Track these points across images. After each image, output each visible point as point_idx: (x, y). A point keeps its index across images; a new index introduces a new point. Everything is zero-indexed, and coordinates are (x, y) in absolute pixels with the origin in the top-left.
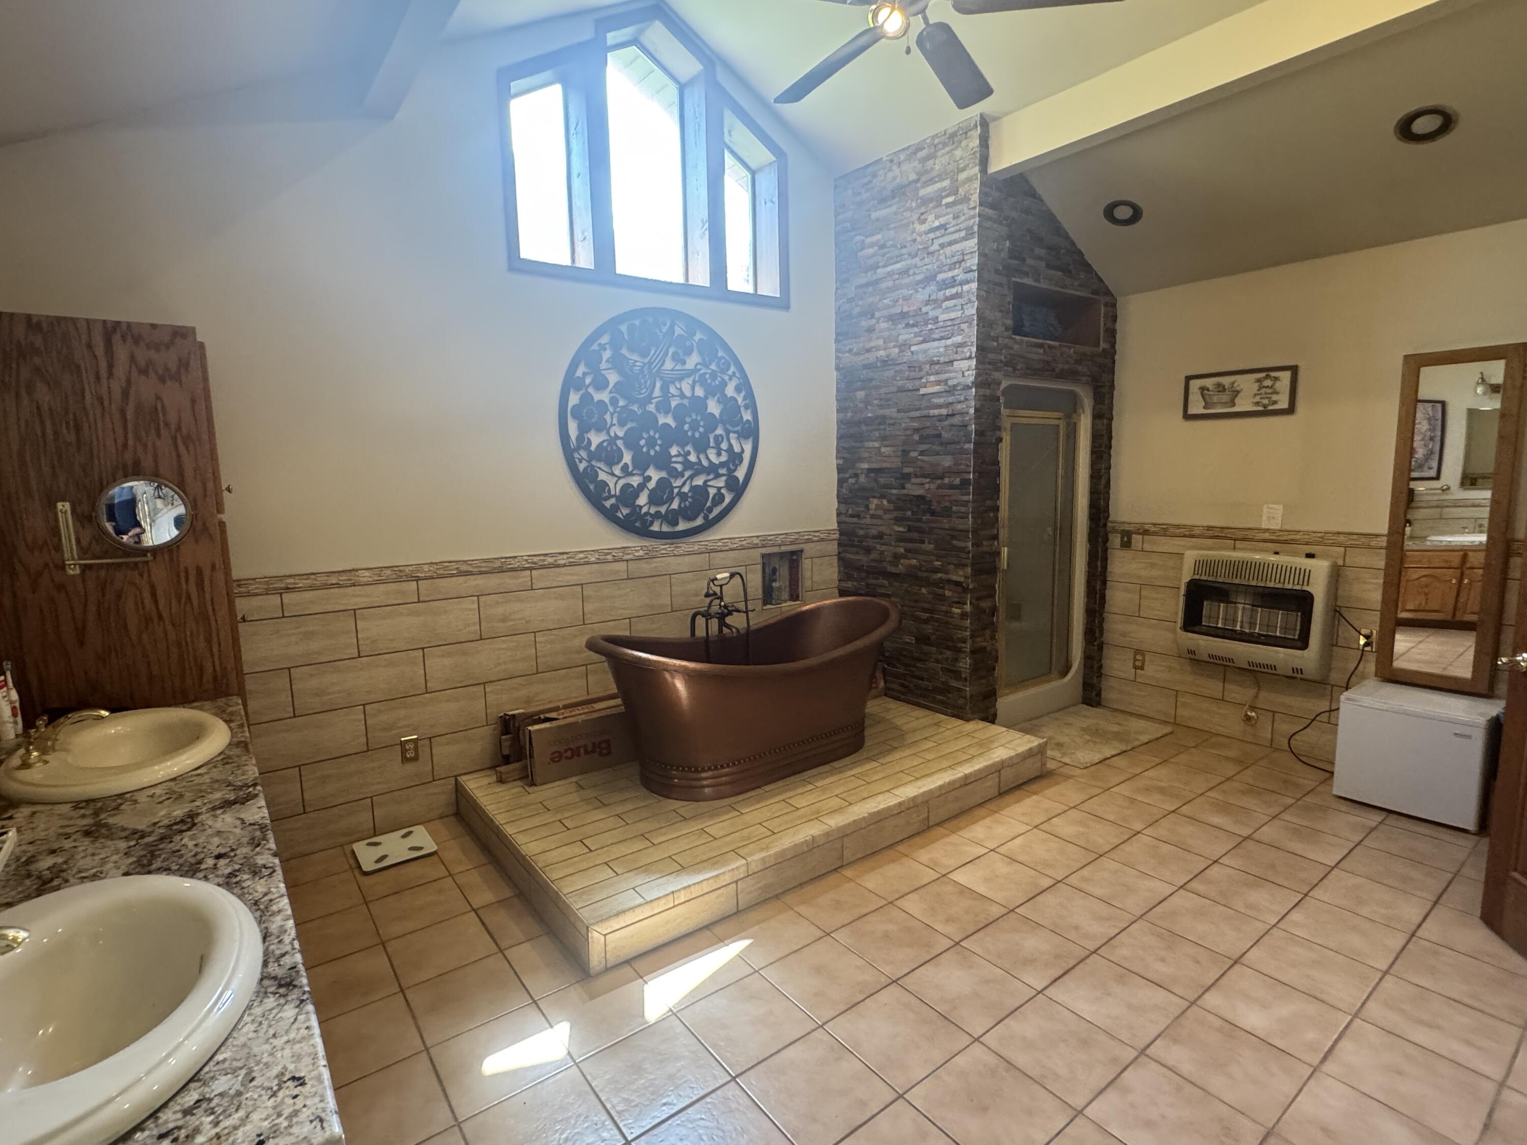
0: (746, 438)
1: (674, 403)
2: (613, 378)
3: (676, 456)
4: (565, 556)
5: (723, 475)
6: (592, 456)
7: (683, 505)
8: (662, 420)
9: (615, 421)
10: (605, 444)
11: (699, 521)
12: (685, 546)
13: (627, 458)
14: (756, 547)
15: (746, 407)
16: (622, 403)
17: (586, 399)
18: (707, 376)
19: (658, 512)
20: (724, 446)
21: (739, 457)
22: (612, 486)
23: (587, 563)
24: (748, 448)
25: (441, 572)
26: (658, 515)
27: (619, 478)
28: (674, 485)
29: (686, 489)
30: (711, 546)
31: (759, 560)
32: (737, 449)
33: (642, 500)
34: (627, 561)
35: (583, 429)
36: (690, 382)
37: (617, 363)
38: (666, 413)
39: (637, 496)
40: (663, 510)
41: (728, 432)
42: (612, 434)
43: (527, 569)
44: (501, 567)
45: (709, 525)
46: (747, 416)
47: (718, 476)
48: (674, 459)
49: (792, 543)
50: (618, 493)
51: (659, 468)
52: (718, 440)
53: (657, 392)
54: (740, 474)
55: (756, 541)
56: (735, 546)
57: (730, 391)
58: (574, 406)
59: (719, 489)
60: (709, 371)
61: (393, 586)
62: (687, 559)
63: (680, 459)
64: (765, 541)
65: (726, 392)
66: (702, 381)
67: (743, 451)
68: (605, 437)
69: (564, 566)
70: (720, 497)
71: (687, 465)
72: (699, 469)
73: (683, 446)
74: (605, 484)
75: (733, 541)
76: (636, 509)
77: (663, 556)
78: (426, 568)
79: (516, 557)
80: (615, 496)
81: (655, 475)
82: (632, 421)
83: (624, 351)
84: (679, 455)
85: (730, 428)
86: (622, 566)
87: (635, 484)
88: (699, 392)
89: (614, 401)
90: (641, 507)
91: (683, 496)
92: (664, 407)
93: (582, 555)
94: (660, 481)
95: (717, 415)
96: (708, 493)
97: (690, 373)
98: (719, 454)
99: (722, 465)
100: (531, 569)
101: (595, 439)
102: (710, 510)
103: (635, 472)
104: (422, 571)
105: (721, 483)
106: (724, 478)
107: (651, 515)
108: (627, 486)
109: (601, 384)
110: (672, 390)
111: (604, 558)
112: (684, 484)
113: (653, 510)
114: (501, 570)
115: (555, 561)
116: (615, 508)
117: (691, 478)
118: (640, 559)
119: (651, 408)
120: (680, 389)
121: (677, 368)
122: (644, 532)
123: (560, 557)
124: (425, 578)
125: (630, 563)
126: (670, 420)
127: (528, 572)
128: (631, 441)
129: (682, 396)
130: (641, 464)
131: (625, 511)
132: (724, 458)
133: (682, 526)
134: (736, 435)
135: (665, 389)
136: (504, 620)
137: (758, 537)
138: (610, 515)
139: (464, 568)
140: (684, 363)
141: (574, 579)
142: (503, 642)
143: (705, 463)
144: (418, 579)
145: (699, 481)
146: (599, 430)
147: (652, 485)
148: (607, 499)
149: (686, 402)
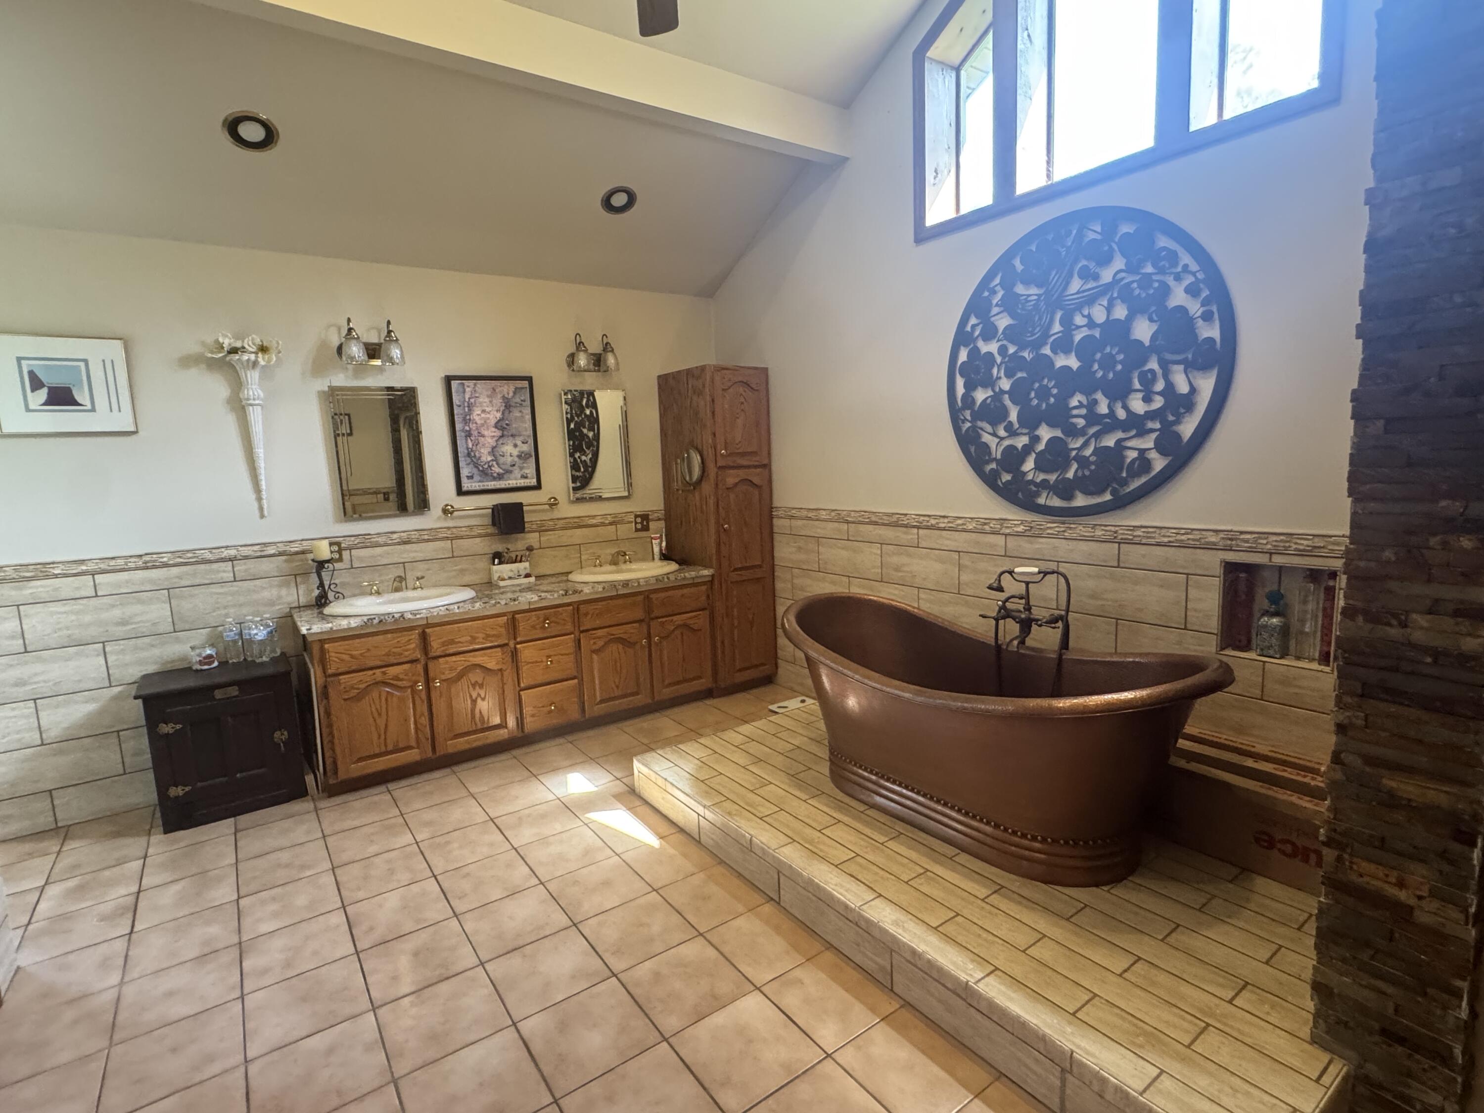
0: (1204, 368)
1: (1078, 337)
2: (1003, 322)
3: (1076, 408)
4: (946, 520)
5: (1152, 431)
6: (976, 416)
7: (1080, 474)
8: (1061, 361)
9: (1002, 374)
10: (989, 400)
11: (1107, 497)
12: (1081, 527)
13: (1013, 416)
14: (1211, 547)
15: (1207, 317)
16: (1012, 350)
17: (974, 353)
18: (1135, 285)
19: (1045, 481)
20: (1160, 386)
21: (1187, 403)
22: (993, 447)
23: (965, 531)
24: (1206, 385)
25: (860, 519)
26: (1044, 484)
27: (1002, 439)
28: (1072, 446)
29: (1088, 452)
30: (1122, 534)
31: (1218, 570)
32: (1183, 388)
33: (1029, 465)
34: (1006, 535)
35: (970, 387)
36: (1105, 303)
37: (1010, 304)
38: (1067, 352)
39: (1022, 461)
40: (1052, 478)
41: (1165, 365)
42: (997, 390)
43: (914, 527)
44: (896, 522)
45: (1121, 503)
46: (1211, 332)
47: (1142, 433)
48: (1075, 412)
49: (1301, 553)
50: (999, 457)
51: (1052, 425)
52: (1148, 380)
53: (1057, 328)
54: (1188, 428)
55: (1213, 539)
56: (1166, 540)
57: (1178, 297)
58: (963, 363)
59: (1142, 452)
60: (1137, 278)
61: (836, 525)
62: (1084, 546)
63: (1083, 411)
64: (1231, 540)
65: (1167, 304)
66: (1126, 295)
67: (1193, 390)
68: (990, 393)
69: (944, 529)
70: (1144, 463)
71: (1092, 417)
72: (1110, 424)
73: (1087, 393)
74: (986, 446)
75: (1164, 531)
76: (1019, 475)
77: (1050, 536)
78: (853, 514)
79: (906, 515)
80: (995, 459)
81: (1045, 433)
82: (1021, 370)
83: (1020, 289)
84: (1081, 405)
85: (1169, 356)
86: (1000, 540)
87: (1020, 446)
88: (1120, 312)
89: (1002, 350)
90: (1025, 474)
91: (1083, 462)
92: (1063, 345)
93: (959, 522)
94: (1051, 441)
95: (1147, 343)
96: (1123, 458)
97: (1108, 287)
98: (1147, 399)
99: (1151, 415)
100: (918, 528)
101: (980, 395)
102: (1124, 483)
103: (1019, 431)
104: (849, 516)
105: (1148, 443)
106: (1154, 436)
107: (1036, 485)
108: (1011, 448)
109: (989, 334)
110: (1079, 320)
111: (983, 527)
112: (1085, 444)
113: (1041, 477)
114: (896, 525)
115: (937, 523)
116: (995, 474)
117: (1097, 436)
118: (1018, 535)
119: (1047, 351)
120: (1089, 317)
121: (1089, 286)
122: (1029, 505)
123: (942, 520)
124: (853, 523)
125: (1009, 538)
126: (1073, 362)
127: (915, 531)
128: (1018, 394)
129: (1091, 324)
130: (1030, 421)
131: (1006, 477)
132: (1158, 402)
133: (1080, 501)
134: (1181, 367)
135: (1067, 322)
136: (897, 569)
137: (1216, 531)
138: (990, 481)
139: (874, 519)
140: (1096, 277)
141: (952, 545)
142: (896, 588)
143: (1121, 414)
144: (848, 522)
145: (1110, 441)
146: (985, 386)
147: (1041, 447)
148: (988, 462)
149: (1097, 333)
